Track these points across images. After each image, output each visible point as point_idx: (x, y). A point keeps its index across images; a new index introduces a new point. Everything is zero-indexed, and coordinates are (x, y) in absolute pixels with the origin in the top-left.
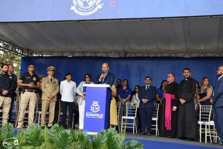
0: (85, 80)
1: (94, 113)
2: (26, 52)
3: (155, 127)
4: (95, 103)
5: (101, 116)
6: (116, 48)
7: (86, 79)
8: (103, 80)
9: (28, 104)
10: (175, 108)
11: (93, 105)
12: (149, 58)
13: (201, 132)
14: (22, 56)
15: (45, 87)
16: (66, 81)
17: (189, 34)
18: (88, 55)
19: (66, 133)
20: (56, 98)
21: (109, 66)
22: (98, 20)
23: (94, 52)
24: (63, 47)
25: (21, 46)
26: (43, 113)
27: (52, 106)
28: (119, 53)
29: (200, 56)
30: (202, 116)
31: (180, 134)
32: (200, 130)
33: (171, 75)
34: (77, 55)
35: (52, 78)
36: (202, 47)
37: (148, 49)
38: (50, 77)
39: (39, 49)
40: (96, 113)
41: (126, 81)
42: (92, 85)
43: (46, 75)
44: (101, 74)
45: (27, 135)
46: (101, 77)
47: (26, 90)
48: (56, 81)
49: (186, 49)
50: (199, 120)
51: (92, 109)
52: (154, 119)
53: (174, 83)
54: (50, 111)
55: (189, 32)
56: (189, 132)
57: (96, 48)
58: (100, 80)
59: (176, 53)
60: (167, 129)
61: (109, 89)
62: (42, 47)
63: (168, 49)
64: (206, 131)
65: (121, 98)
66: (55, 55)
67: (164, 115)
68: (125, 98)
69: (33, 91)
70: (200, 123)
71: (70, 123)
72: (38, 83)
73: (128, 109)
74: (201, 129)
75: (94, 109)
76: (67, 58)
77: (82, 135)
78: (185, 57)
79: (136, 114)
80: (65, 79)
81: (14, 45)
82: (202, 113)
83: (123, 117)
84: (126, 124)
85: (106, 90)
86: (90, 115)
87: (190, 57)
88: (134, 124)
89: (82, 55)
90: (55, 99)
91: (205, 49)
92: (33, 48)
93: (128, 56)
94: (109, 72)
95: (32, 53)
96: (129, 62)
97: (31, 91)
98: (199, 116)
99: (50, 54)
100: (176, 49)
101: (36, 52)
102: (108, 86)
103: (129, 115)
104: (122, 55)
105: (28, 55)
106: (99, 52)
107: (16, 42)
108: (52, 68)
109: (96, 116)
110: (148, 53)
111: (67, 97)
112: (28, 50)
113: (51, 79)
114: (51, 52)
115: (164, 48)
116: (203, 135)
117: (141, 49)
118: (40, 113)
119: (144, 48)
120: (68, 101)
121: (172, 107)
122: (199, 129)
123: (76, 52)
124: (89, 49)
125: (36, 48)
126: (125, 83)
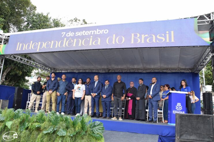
2: (53, 70)
6: (103, 67)
14: (51, 72)
17: (144, 58)
18: (87, 71)
23: (90, 70)
24: (73, 67)
25: (50, 66)
28: (104, 69)
29: (151, 72)
31: (136, 117)
34: (81, 71)
36: (152, 67)
37: (122, 67)
39: (60, 68)
49: (143, 67)
55: (143, 57)
56: (140, 116)
57: (92, 67)
59: (138, 70)
60: (130, 114)
62: (62, 67)
63: (133, 67)
66: (69, 71)
78: (143, 72)
81: (46, 66)
87: (146, 72)
89: (84, 71)
91: (154, 67)
93: (110, 71)
94: (99, 81)
95: (56, 70)
96: (111, 75)
100: (138, 67)
101: (58, 70)
104: (107, 71)
105: (54, 71)
106: (93, 70)
107: (47, 64)
110: (122, 70)
112: (54, 69)
114: (67, 70)
115: (131, 67)
117: (118, 67)
119: (119, 67)
123: (81, 70)
124: (87, 67)
125: (58, 67)
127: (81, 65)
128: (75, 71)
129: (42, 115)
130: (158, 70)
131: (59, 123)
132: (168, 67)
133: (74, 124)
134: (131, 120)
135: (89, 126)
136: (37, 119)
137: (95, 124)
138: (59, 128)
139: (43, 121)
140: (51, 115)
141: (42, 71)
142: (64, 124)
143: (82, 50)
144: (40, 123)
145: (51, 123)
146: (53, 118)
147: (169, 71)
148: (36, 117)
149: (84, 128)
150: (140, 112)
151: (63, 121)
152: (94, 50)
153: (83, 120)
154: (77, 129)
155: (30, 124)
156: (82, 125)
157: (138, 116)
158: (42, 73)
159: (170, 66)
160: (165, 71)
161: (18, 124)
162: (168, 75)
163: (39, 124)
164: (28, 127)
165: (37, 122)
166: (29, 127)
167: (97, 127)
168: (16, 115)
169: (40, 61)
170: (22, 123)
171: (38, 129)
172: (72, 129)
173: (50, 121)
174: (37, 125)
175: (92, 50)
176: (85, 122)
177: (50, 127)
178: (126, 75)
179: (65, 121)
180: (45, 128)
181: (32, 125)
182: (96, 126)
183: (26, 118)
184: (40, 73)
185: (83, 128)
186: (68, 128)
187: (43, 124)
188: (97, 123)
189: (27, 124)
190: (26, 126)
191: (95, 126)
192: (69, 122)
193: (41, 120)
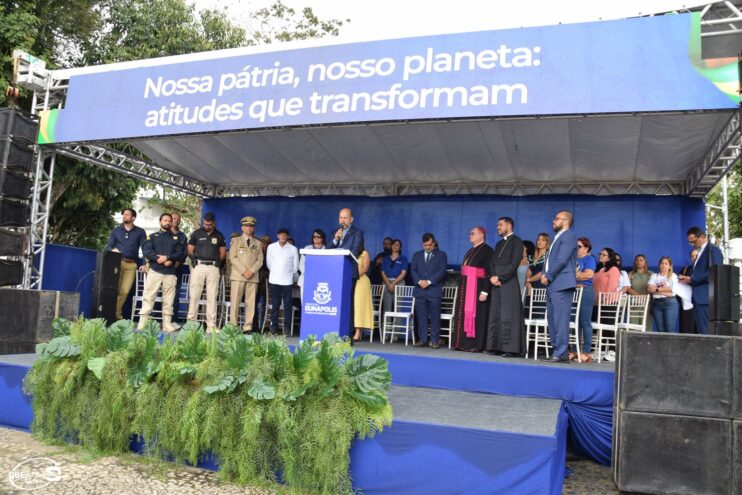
0: (313, 243)
1: (321, 305)
2: (210, 189)
3: (447, 333)
4: (323, 286)
5: (334, 311)
6: (379, 178)
8: (341, 242)
9: (205, 287)
10: (484, 295)
11: (319, 289)
12: (444, 197)
13: (528, 340)
14: (204, 197)
15: (236, 257)
17: (517, 149)
18: (326, 192)
19: (245, 341)
20: (257, 276)
21: (352, 214)
22: (325, 125)
23: (337, 187)
24: (279, 179)
25: (202, 178)
26: (233, 305)
27: (250, 292)
28: (382, 186)
29: (543, 193)
30: (534, 310)
31: (490, 344)
32: (528, 337)
33: (476, 231)
34: (305, 193)
35: (251, 238)
36: (546, 176)
37: (444, 179)
38: (245, 237)
39: (234, 182)
40: (324, 305)
41: (397, 243)
43: (240, 233)
45: (180, 343)
46: (336, 235)
47: (199, 261)
48: (258, 243)
49: (515, 178)
50: (528, 318)
51: (316, 297)
52: (445, 317)
53: (484, 247)
54: (246, 301)
55: (516, 146)
56: (505, 341)
57: (341, 178)
58: (335, 242)
59: (497, 187)
60: (468, 335)
61: (348, 258)
62: (240, 179)
63: (480, 178)
64: (537, 337)
65: (388, 276)
66: (264, 193)
67: (463, 308)
68: (396, 277)
69: (212, 264)
70: (528, 322)
71: (288, 325)
72: (222, 249)
73: (398, 299)
74: (528, 333)
75: (319, 296)
76: (286, 198)
77: (275, 345)
78: (515, 194)
79: (413, 308)
80: (276, 240)
81: (187, 177)
82: (534, 304)
83: (388, 314)
84: (394, 326)
85: (342, 261)
86: (313, 308)
87: (523, 194)
88: (407, 327)
89: (315, 193)
90: (256, 280)
91: (552, 179)
92: (223, 181)
93: (404, 192)
95: (222, 191)
96: (406, 206)
97: (208, 264)
98: (528, 310)
99: (255, 192)
100: (498, 179)
101: (229, 190)
103: (400, 310)
104: (392, 192)
105: (214, 193)
106: (347, 187)
107: (192, 171)
108: (249, 220)
109: (323, 311)
110: (442, 188)
111: (279, 277)
112: (215, 186)
113: (248, 242)
114: (257, 189)
115: (474, 176)
116: (532, 344)
117: (428, 179)
118: (228, 304)
119: (436, 177)
120: (281, 283)
121: (478, 294)
122: (526, 334)
123: (304, 187)
124: (328, 180)
125: (228, 181)
126: (395, 247)
127: (304, 171)
128: (284, 193)
129: (197, 338)
130: (568, 186)
131: (251, 360)
132: (597, 178)
133: (298, 365)
134: (475, 352)
135: (343, 369)
136: (180, 350)
137: (364, 364)
138: (253, 376)
139: (199, 354)
140: (224, 338)
141: (169, 192)
142: (267, 365)
143: (312, 125)
144: (193, 363)
145: (226, 363)
146: (230, 346)
147: (603, 192)
148: (176, 345)
149: (331, 375)
150: (504, 327)
151: (263, 354)
152: (352, 123)
153: (326, 351)
154: (307, 379)
155: (162, 365)
156: (323, 367)
157: (495, 342)
158: (167, 198)
159: (605, 175)
160: (588, 191)
161: (123, 366)
162: (600, 204)
163: (188, 364)
164: (156, 374)
165: (179, 358)
166: (160, 375)
167: (368, 373)
168: (113, 339)
169: (166, 159)
170: (137, 362)
171: (188, 380)
172: (294, 378)
173: (222, 355)
174: (182, 367)
175: (347, 123)
176: (332, 358)
177: (222, 373)
178: (457, 205)
179: (270, 354)
180: (208, 377)
181: (166, 367)
182: (366, 370)
183: (148, 347)
184: (161, 197)
185: (325, 376)
186: (278, 377)
187: (201, 365)
188: (370, 359)
189: (150, 364)
190: (149, 373)
191: (362, 369)
192: (282, 358)
193: (195, 352)
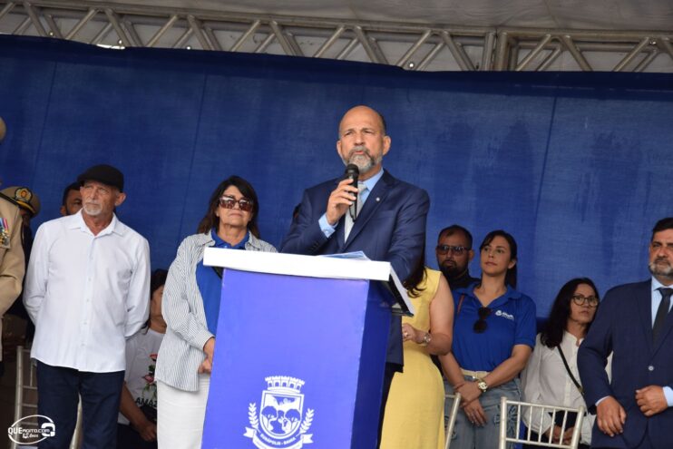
0: (211, 224)
4: (284, 391)
7: (225, 214)
11: (268, 400)
16: (76, 221)
41: (499, 242)
42: (262, 260)
44: (332, 185)
51: (257, 427)
58: (325, 225)
76: (88, 52)
85: (362, 299)
96: (532, 111)
102: (382, 271)
120: (82, 367)
126: (495, 258)
